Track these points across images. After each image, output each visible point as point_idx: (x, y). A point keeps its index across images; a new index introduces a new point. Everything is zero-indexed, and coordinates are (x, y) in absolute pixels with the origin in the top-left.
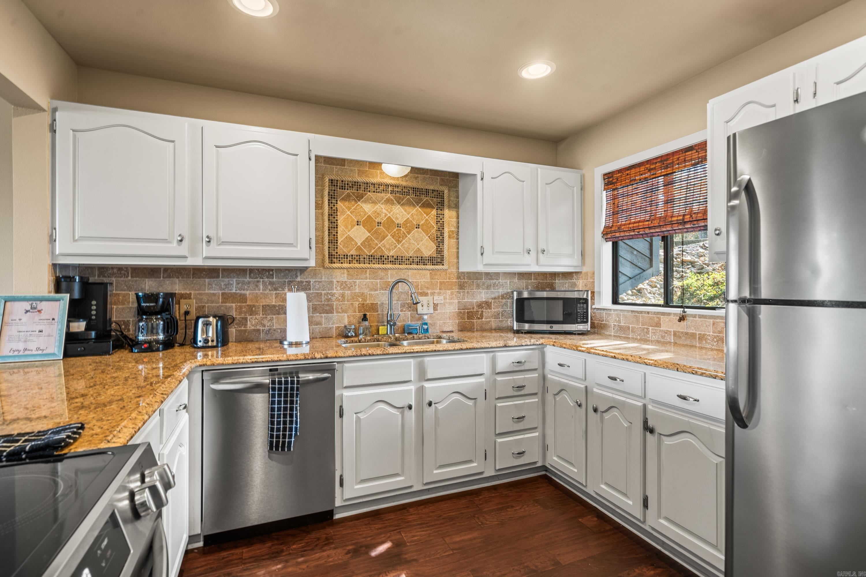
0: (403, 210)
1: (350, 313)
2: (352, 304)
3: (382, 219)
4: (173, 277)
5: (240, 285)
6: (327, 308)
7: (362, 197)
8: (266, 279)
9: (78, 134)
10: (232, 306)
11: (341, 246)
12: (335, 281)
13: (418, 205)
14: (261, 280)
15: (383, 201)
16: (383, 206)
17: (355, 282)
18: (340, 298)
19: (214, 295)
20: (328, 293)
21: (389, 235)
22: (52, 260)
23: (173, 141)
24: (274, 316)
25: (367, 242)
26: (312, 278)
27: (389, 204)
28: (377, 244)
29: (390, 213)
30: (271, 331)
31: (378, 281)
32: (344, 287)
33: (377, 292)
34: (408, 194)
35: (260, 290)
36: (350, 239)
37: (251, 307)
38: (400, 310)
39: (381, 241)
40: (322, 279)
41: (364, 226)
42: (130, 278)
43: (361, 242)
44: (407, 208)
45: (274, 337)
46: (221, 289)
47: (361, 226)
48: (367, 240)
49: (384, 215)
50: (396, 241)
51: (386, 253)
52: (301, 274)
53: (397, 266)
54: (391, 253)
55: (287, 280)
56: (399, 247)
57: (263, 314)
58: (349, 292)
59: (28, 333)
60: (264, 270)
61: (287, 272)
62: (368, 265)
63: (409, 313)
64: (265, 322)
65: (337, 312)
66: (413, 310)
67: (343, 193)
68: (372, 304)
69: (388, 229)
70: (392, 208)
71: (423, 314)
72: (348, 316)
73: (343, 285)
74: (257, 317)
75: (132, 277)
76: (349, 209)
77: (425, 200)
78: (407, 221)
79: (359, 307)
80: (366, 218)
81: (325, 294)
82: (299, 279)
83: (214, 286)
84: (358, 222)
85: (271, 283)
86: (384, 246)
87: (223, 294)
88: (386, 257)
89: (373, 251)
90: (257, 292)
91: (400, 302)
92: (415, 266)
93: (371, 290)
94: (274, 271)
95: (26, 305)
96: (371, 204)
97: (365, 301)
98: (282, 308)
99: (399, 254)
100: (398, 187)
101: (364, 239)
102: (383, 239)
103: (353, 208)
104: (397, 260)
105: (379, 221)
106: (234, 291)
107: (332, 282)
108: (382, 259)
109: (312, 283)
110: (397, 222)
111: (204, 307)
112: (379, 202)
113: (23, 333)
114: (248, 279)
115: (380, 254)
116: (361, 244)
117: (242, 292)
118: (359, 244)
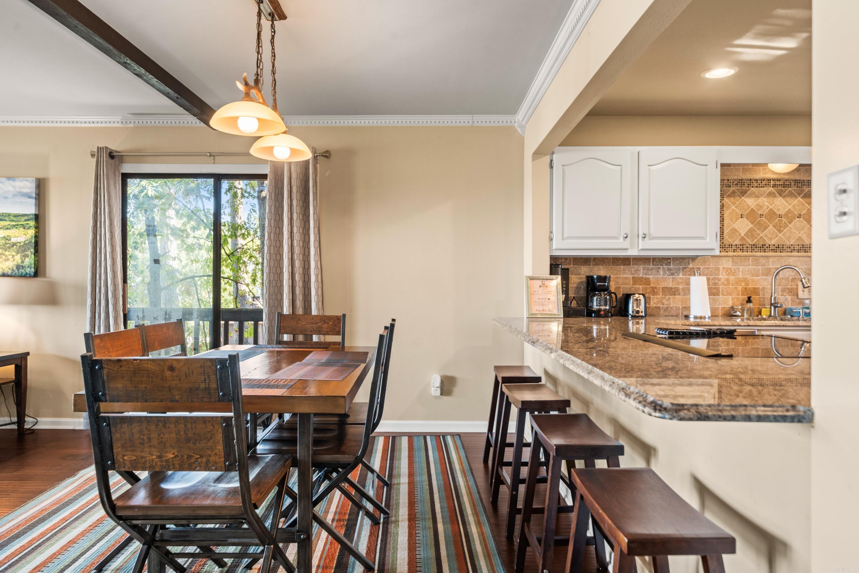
0: (784, 202)
1: (734, 296)
2: (736, 288)
3: (764, 211)
4: (599, 265)
5: (646, 270)
6: (714, 291)
7: (746, 193)
8: (665, 266)
9: (565, 167)
10: (639, 288)
11: (727, 237)
12: (721, 267)
13: (799, 196)
14: (662, 267)
15: (765, 195)
16: (765, 200)
17: (739, 269)
18: (725, 282)
19: (627, 278)
20: (715, 278)
21: (771, 225)
22: (550, 253)
23: (620, 165)
24: (671, 297)
25: (750, 233)
26: (701, 265)
27: (771, 197)
28: (759, 235)
29: (771, 205)
30: (669, 309)
31: (760, 267)
32: (729, 273)
33: (758, 278)
34: (790, 186)
35: (660, 275)
36: (734, 231)
37: (653, 288)
38: (780, 294)
39: (763, 231)
40: (709, 265)
41: (747, 219)
42: (572, 265)
43: (744, 233)
44: (788, 199)
45: (671, 314)
46: (632, 274)
47: (745, 219)
48: (751, 231)
49: (766, 207)
50: (777, 230)
51: (768, 242)
52: (692, 262)
53: (778, 254)
54: (773, 242)
55: (681, 267)
56: (780, 237)
57: (663, 295)
58: (734, 277)
59: (543, 300)
60: (663, 258)
61: (681, 260)
62: (751, 253)
63: (790, 297)
64: (664, 301)
65: (723, 295)
66: (794, 295)
67: (729, 191)
68: (754, 288)
69: (770, 220)
70: (773, 200)
71: (804, 299)
72: (733, 299)
73: (729, 271)
74: (658, 297)
75: (573, 265)
76: (734, 203)
77: (807, 190)
78: (789, 211)
79: (742, 291)
80: (749, 212)
81: (712, 279)
82: (691, 266)
83: (627, 271)
84: (742, 215)
85: (669, 269)
86: (766, 236)
87: (633, 278)
88: (767, 245)
89: (755, 241)
90: (658, 276)
91: (780, 287)
92: (796, 254)
93: (753, 276)
94: (671, 260)
95: (539, 283)
96: (754, 198)
97: (748, 285)
98: (677, 290)
99: (781, 243)
100: (780, 180)
101: (747, 230)
102: (765, 230)
103: (738, 203)
104: (778, 248)
105: (762, 213)
106: (641, 276)
107: (718, 269)
108: (763, 248)
109: (701, 269)
110: (778, 213)
111: (620, 287)
112: (762, 195)
113: (540, 300)
114: (651, 266)
115: (762, 243)
116: (745, 235)
117: (647, 276)
118: (743, 235)
